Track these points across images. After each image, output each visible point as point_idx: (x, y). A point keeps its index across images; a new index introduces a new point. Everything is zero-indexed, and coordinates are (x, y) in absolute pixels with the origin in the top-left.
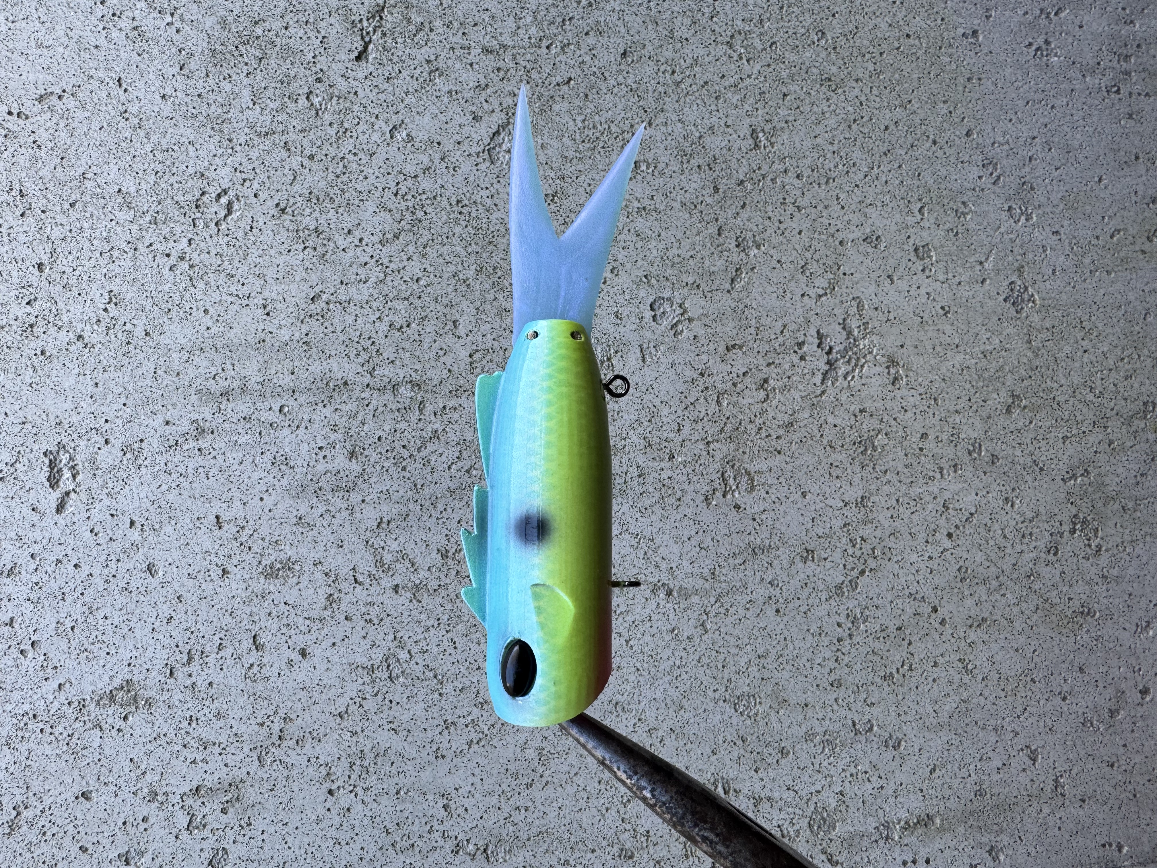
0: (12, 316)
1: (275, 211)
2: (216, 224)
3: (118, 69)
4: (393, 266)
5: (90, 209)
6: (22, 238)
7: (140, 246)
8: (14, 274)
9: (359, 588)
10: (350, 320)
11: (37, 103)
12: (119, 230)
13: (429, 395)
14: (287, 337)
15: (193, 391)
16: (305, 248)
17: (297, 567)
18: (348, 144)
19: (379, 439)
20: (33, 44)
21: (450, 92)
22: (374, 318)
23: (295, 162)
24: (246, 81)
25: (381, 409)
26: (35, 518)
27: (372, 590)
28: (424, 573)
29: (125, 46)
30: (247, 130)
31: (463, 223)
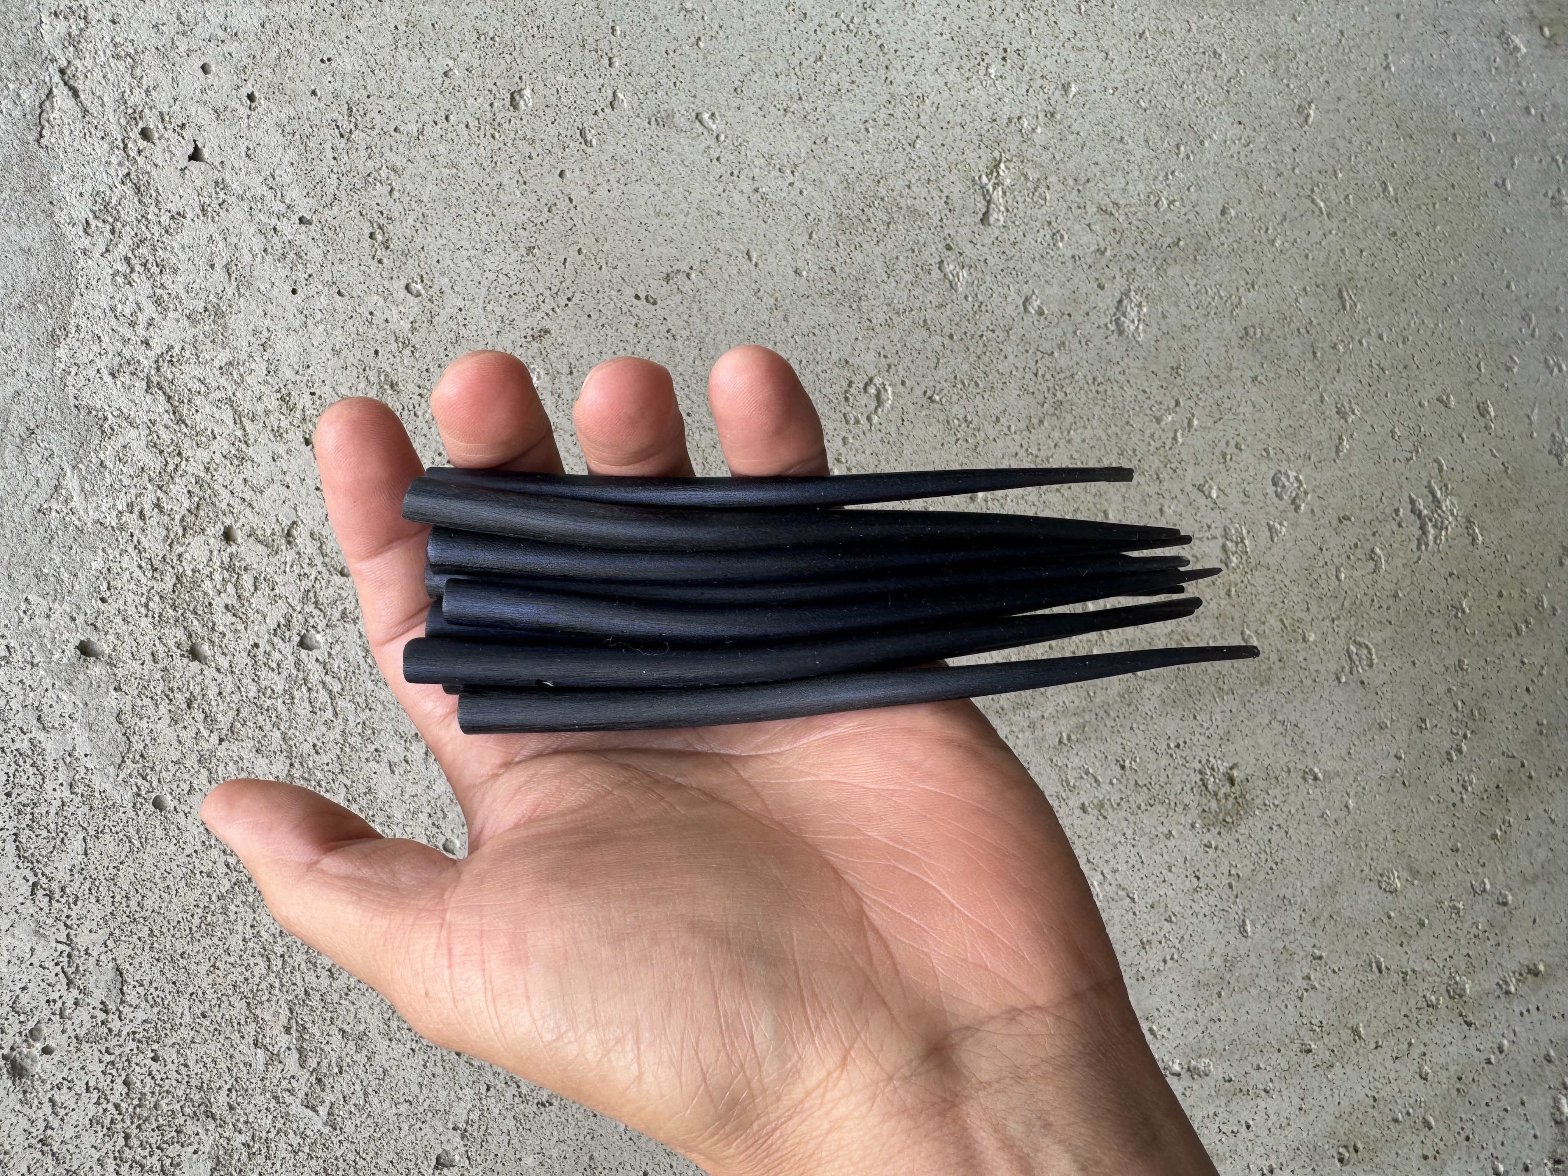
1: (924, 401)
2: (869, 418)
3: (745, 240)
11: (664, 283)
16: (958, 440)
18: (985, 320)
20: (651, 210)
21: (1073, 257)
23: (936, 341)
24: (878, 250)
28: (1106, 787)
29: (749, 212)
30: (885, 308)
31: (1101, 403)
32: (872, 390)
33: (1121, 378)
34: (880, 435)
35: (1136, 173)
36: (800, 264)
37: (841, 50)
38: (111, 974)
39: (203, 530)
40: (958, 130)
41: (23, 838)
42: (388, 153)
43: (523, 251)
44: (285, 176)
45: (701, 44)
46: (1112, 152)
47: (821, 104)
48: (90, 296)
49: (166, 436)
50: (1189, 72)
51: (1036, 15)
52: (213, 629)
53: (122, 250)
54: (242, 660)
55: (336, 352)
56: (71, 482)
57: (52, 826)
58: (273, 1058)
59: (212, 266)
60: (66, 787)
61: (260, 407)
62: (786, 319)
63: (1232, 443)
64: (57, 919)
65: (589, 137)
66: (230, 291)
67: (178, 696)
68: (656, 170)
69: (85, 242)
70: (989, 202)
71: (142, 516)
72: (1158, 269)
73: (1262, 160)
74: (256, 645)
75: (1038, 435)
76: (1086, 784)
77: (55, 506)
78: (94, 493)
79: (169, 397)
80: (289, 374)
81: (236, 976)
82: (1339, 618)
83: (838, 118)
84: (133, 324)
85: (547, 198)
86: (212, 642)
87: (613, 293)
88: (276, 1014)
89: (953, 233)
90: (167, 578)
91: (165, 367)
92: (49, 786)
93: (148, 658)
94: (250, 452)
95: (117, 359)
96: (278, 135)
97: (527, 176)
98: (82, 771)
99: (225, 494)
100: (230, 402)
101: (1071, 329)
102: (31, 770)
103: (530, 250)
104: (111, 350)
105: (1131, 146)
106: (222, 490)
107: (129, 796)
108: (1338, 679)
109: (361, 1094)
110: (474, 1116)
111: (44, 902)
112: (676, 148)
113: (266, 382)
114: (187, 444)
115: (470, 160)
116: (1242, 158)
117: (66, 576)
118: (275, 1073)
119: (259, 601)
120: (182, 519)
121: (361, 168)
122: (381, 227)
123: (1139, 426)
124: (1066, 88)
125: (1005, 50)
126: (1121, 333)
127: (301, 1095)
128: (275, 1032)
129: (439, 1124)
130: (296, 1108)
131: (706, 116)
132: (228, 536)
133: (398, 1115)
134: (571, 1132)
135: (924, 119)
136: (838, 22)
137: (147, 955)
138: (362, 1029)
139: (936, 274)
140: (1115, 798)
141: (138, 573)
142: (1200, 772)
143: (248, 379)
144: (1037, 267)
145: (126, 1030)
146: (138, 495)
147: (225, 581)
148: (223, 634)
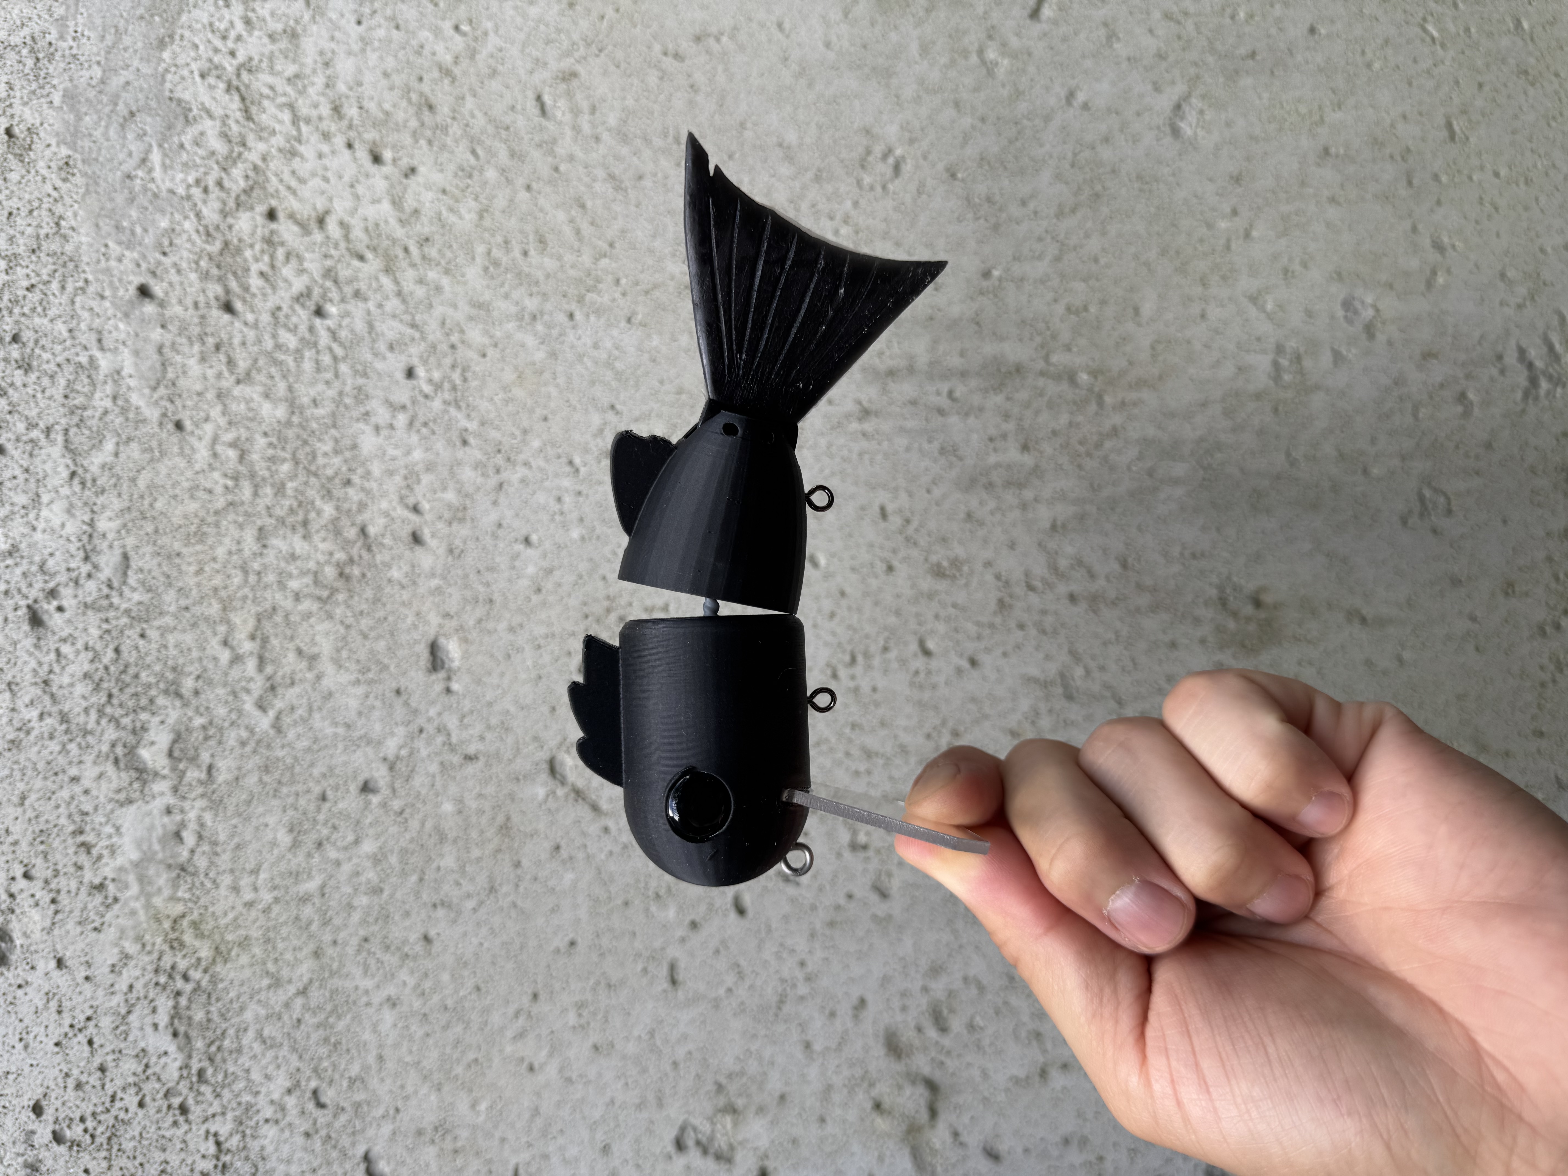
34: (894, 203)
36: (830, 37)
38: (119, 558)
39: (252, 208)
41: (71, 433)
48: (196, 13)
49: (235, 128)
52: (247, 291)
54: (265, 318)
55: (386, 75)
56: (156, 157)
57: (95, 429)
58: (237, 659)
60: (110, 399)
61: (314, 113)
62: (810, 87)
63: (1297, 260)
64: (86, 504)
66: (307, 17)
67: (210, 339)
71: (206, 190)
72: (1226, 79)
74: (279, 308)
76: (1078, 574)
77: (140, 174)
78: (172, 167)
79: (243, 99)
80: (344, 89)
81: (217, 581)
82: (1412, 457)
84: (224, 38)
86: (244, 301)
87: (642, 47)
88: (245, 622)
89: (997, 25)
90: (217, 243)
91: (245, 76)
92: (98, 395)
93: (191, 305)
94: (302, 149)
95: (208, 65)
98: (125, 388)
99: (274, 179)
100: (291, 107)
101: (1117, 127)
102: (86, 381)
104: (205, 57)
107: (157, 415)
108: (1404, 522)
109: (306, 708)
110: (405, 752)
111: (77, 488)
113: (323, 94)
114: (251, 136)
117: (138, 230)
118: (235, 673)
119: (288, 271)
120: (238, 197)
126: (1175, 135)
127: (255, 696)
128: (243, 636)
129: (371, 752)
130: (249, 706)
132: (271, 215)
133: (336, 735)
134: (492, 789)
137: (149, 549)
139: (974, 59)
141: (195, 236)
143: (309, 89)
144: (1085, 62)
145: (124, 606)
146: (206, 174)
147: (263, 251)
148: (254, 295)
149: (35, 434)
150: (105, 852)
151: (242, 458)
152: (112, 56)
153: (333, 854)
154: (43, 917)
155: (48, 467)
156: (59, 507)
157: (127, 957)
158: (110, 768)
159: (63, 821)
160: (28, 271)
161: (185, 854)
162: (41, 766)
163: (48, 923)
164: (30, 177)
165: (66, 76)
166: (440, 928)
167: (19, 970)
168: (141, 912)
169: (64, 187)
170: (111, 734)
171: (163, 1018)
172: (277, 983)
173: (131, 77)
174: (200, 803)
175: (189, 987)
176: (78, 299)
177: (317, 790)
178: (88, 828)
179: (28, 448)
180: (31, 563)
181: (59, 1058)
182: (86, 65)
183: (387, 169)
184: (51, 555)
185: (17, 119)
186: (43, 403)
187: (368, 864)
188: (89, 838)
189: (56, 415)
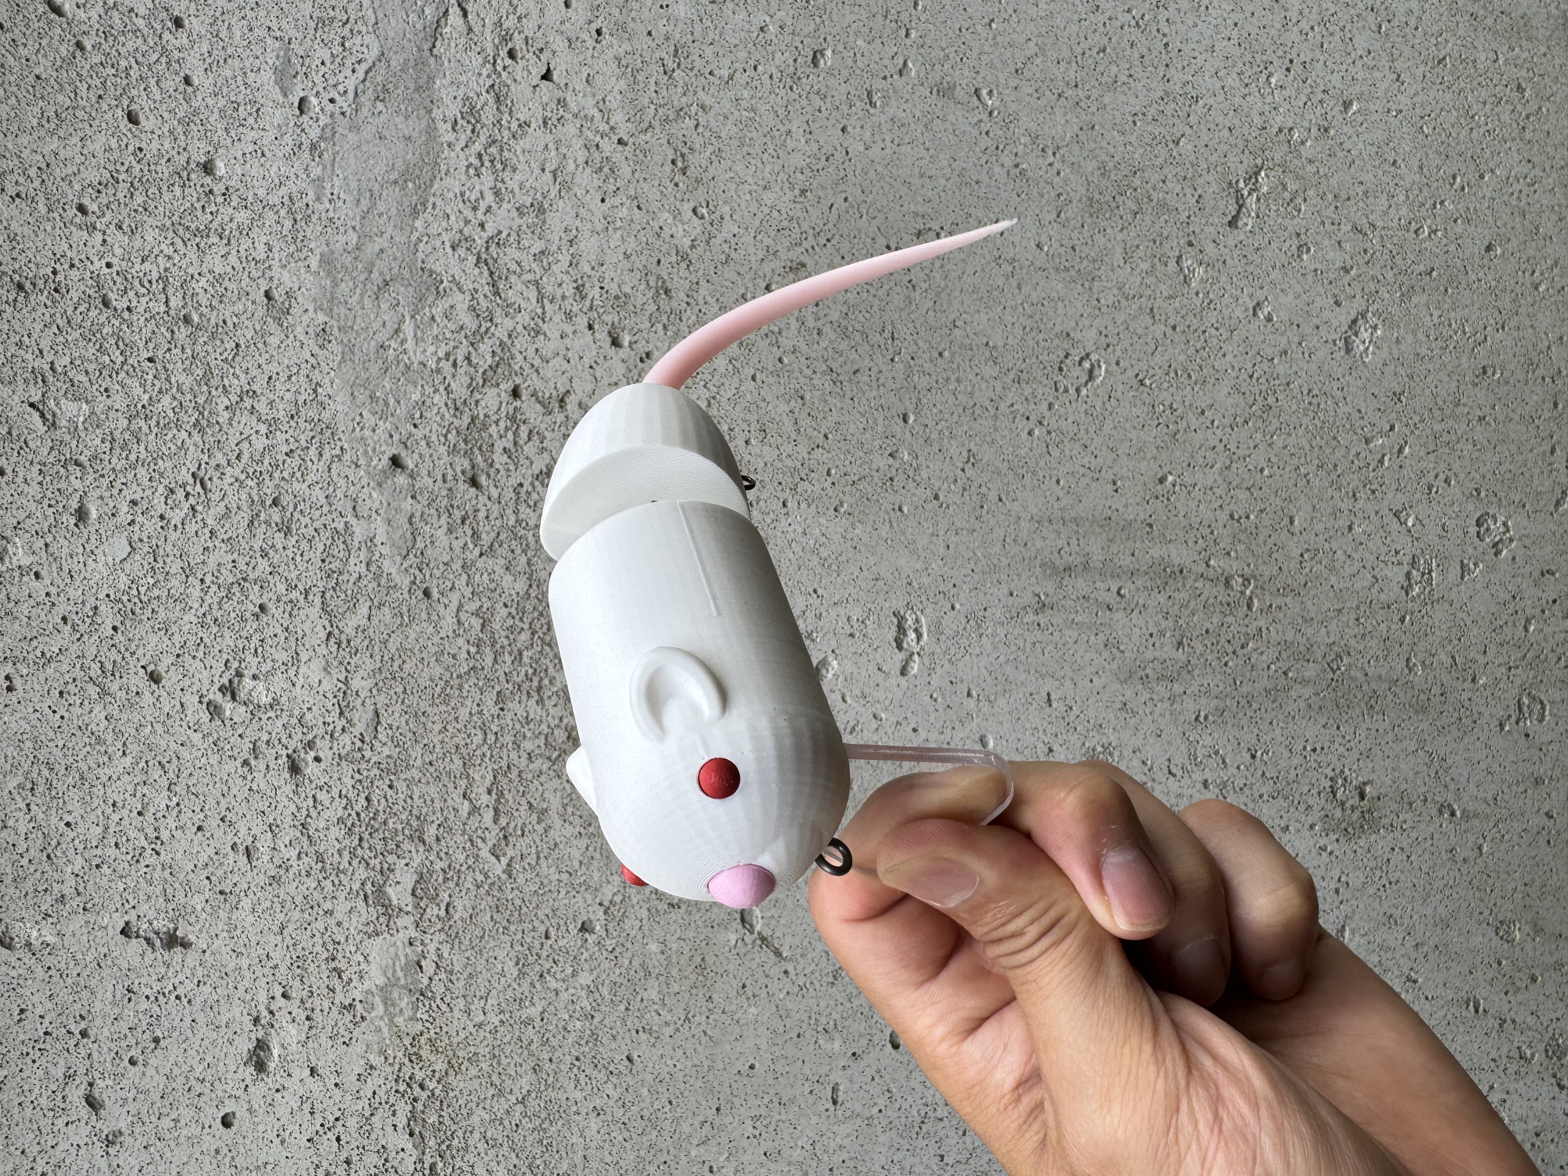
0: (874, 467)
1: (1134, 382)
2: (1078, 390)
4: (1241, 452)
5: (957, 359)
6: (890, 384)
7: (1003, 407)
8: (880, 421)
9: (1171, 778)
10: (1192, 505)
12: (984, 386)
13: (1258, 591)
14: (1131, 517)
15: (1038, 563)
16: (1159, 424)
17: (1116, 753)
18: (1212, 317)
19: (1207, 631)
20: (916, 171)
21: (1316, 270)
22: (1216, 505)
23: (1159, 330)
24: (1120, 237)
25: (1211, 601)
26: (880, 677)
27: (1183, 781)
28: (1232, 770)
29: (1005, 185)
30: (1116, 292)
31: (1312, 414)
32: (1087, 365)
33: (1339, 394)
34: (1085, 406)
35: (1402, 198)
36: (1044, 239)
37: (1125, 44)
38: (370, 715)
39: (498, 385)
40: (1226, 133)
41: (328, 596)
42: (700, 93)
43: (797, 192)
44: (614, 101)
45: (994, 26)
46: (1380, 173)
47: (1095, 94)
48: (448, 181)
49: (484, 303)
50: (1485, 103)
51: (1331, 29)
52: (491, 465)
53: (477, 147)
54: (509, 494)
55: (627, 256)
56: (408, 328)
57: (349, 592)
58: (475, 810)
59: (543, 170)
60: (363, 565)
61: (559, 293)
62: (1019, 287)
63: (1442, 477)
64: (341, 663)
65: (875, 98)
66: (554, 192)
67: (456, 512)
68: (928, 136)
69: (450, 137)
70: (1241, 207)
71: (455, 364)
72: (1403, 295)
73: (1545, 202)
74: (521, 485)
75: (1242, 433)
76: (1213, 762)
77: (394, 344)
78: (423, 340)
79: (491, 274)
80: (587, 269)
81: (460, 740)
82: (1517, 667)
83: (1108, 108)
84: (475, 209)
85: (827, 149)
86: (489, 476)
87: (869, 240)
88: (483, 777)
89: (1197, 231)
90: (464, 418)
91: (493, 248)
92: (352, 561)
93: (440, 478)
94: (545, 327)
95: (458, 236)
96: (615, 66)
97: (813, 128)
98: (377, 555)
99: (519, 357)
100: (537, 283)
101: (1296, 340)
102: (342, 546)
103: (803, 192)
104: (456, 227)
105: (1403, 170)
106: (518, 355)
107: (407, 582)
108: (1501, 726)
109: (534, 856)
110: (618, 899)
111: (334, 648)
112: (951, 118)
113: (568, 272)
114: (498, 312)
115: (768, 107)
116: (1523, 196)
117: (391, 401)
118: (473, 823)
119: (530, 449)
120: (484, 373)
121: (675, 103)
122: (683, 155)
123: (1347, 443)
124: (1347, 105)
125: (1291, 61)
126: (1348, 351)
127: (490, 844)
128: (480, 790)
129: (589, 897)
130: (485, 853)
131: (984, 92)
132: (515, 393)
133: (560, 881)
134: (691, 934)
135: (1193, 119)
136: (1128, 17)
137: (398, 707)
138: (545, 805)
139: (1172, 266)
140: (1239, 783)
141: (444, 409)
142: (1331, 779)
143: (554, 267)
144: (1275, 275)
145: (375, 759)
146: (455, 348)
147: (507, 429)
148: (498, 471)
149: (294, 595)
150: (355, 978)
151: (483, 626)
152: (366, 222)
153: (553, 984)
154: (299, 1032)
155: (307, 626)
156: (317, 665)
157: (372, 1067)
158: (360, 904)
159: (318, 948)
160: (288, 436)
161: (425, 981)
162: (299, 899)
163: (303, 1037)
164: (289, 341)
165: (323, 240)
166: (643, 1050)
167: (278, 1077)
168: (385, 1030)
169: (321, 354)
170: (362, 873)
171: (401, 1121)
172: (501, 1093)
173: (385, 245)
174: (438, 937)
175: (424, 1095)
176: (334, 466)
177: (543, 929)
178: (339, 956)
179: (289, 609)
180: (291, 716)
181: (312, 1151)
182: (342, 230)
183: (624, 352)
184: (309, 709)
185: (276, 281)
186: (302, 566)
187: (583, 994)
188: (342, 964)
189: (313, 577)
